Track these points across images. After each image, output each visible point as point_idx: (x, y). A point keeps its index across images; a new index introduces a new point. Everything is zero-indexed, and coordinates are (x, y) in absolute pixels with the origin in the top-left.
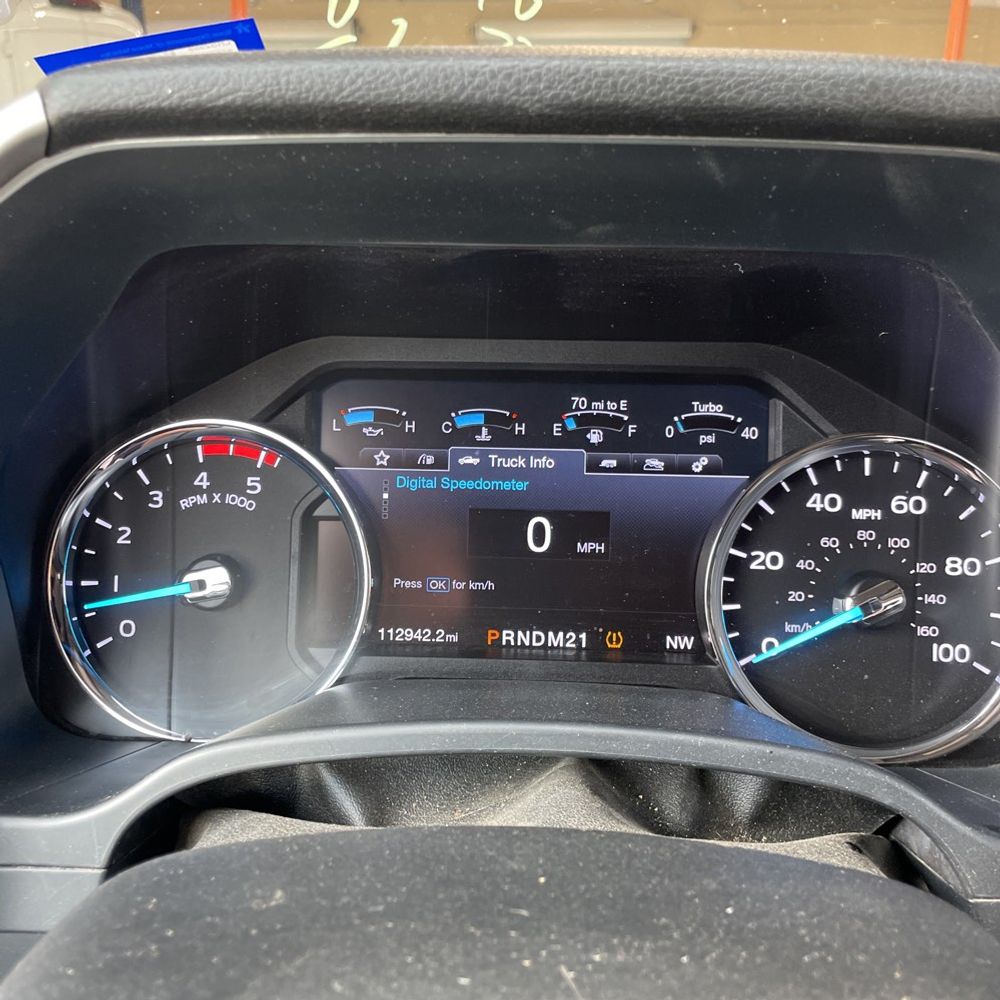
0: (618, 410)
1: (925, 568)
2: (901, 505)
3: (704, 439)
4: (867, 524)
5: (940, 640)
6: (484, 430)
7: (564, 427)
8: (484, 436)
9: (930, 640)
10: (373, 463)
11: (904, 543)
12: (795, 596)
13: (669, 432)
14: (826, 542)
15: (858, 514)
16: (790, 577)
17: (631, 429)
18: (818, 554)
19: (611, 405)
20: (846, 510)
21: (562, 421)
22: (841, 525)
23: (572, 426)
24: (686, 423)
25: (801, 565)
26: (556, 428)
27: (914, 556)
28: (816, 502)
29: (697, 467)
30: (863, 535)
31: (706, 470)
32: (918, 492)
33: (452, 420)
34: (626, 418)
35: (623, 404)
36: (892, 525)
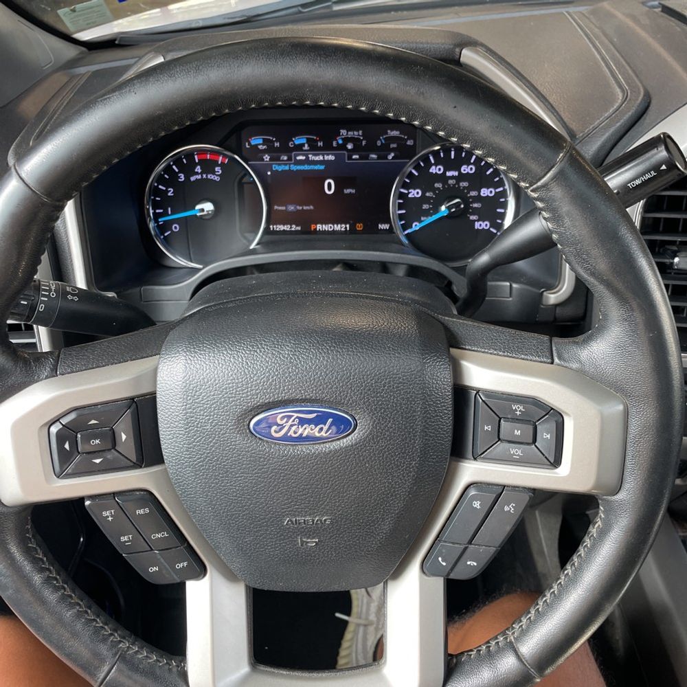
0: (359, 135)
1: (473, 193)
2: (465, 169)
3: (392, 146)
4: (452, 177)
5: (478, 221)
6: (306, 145)
7: (338, 143)
8: (306, 147)
9: (475, 221)
10: (263, 160)
11: (465, 184)
12: (425, 207)
13: (379, 143)
14: (437, 185)
15: (449, 174)
16: (423, 199)
17: (364, 143)
18: (433, 190)
19: (356, 133)
20: (444, 172)
21: (337, 140)
22: (442, 178)
23: (340, 142)
24: (385, 139)
25: (428, 194)
26: (334, 144)
27: (469, 189)
28: (433, 170)
29: (390, 157)
30: (451, 182)
31: (393, 158)
32: (472, 164)
33: (293, 141)
34: (362, 138)
35: (361, 132)
36: (462, 177)
